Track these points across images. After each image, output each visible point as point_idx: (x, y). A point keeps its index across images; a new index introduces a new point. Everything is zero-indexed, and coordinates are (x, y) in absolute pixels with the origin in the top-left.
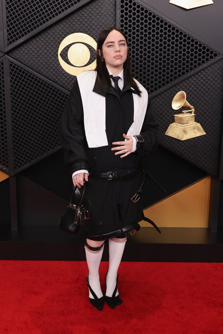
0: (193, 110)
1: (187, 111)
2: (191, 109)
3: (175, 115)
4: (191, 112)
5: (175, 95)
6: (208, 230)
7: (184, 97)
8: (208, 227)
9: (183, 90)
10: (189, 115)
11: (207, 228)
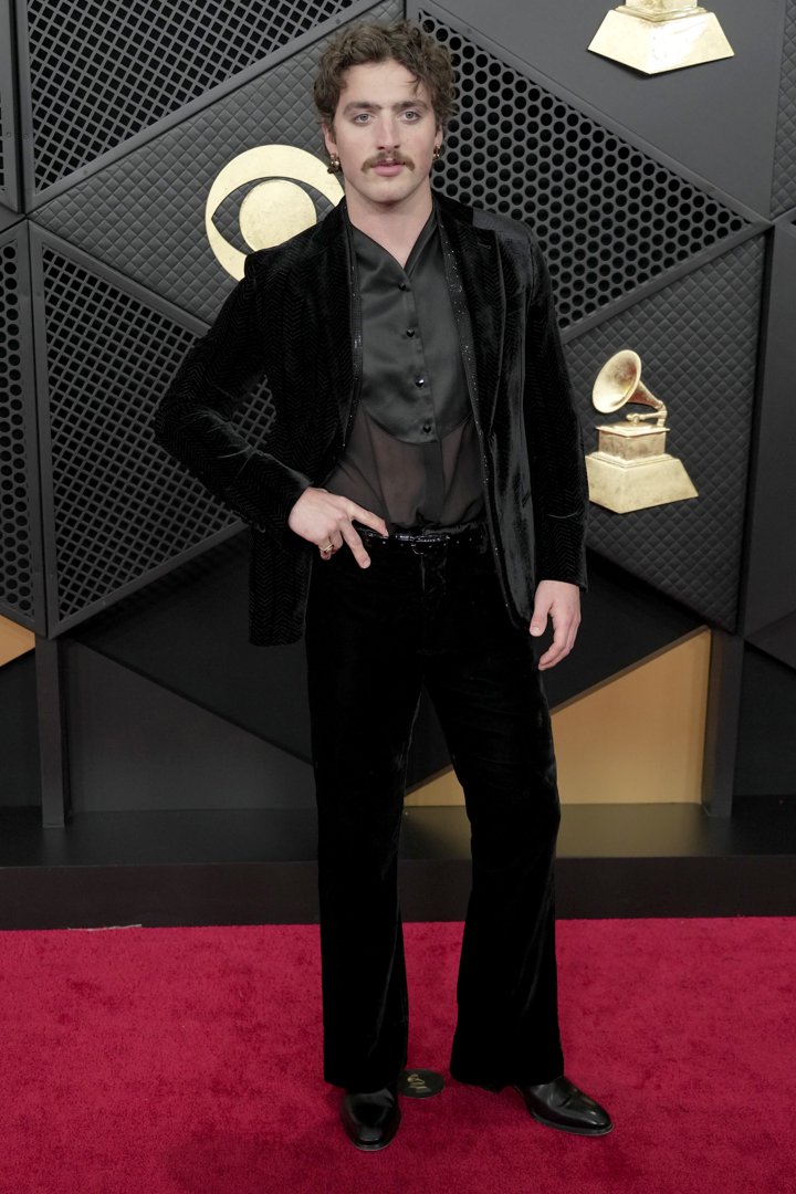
0: (663, 413)
1: (643, 416)
2: (656, 411)
3: (602, 428)
4: (653, 421)
5: (603, 362)
6: (703, 810)
7: (633, 371)
8: (699, 802)
9: (632, 347)
10: (647, 429)
11: (696, 805)
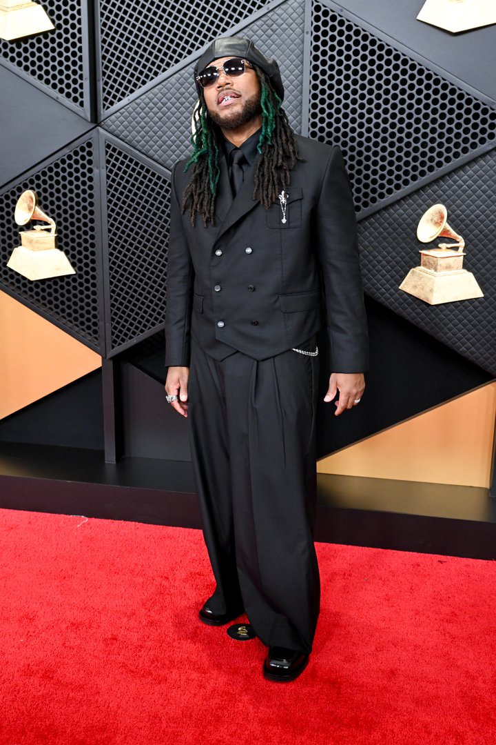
0: (462, 244)
1: (449, 246)
2: (458, 242)
3: (423, 252)
4: (456, 249)
7: (442, 218)
8: (488, 487)
9: (443, 202)
10: (452, 253)
11: (486, 489)
